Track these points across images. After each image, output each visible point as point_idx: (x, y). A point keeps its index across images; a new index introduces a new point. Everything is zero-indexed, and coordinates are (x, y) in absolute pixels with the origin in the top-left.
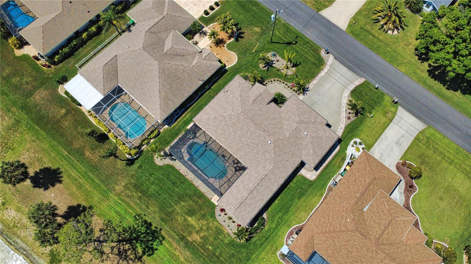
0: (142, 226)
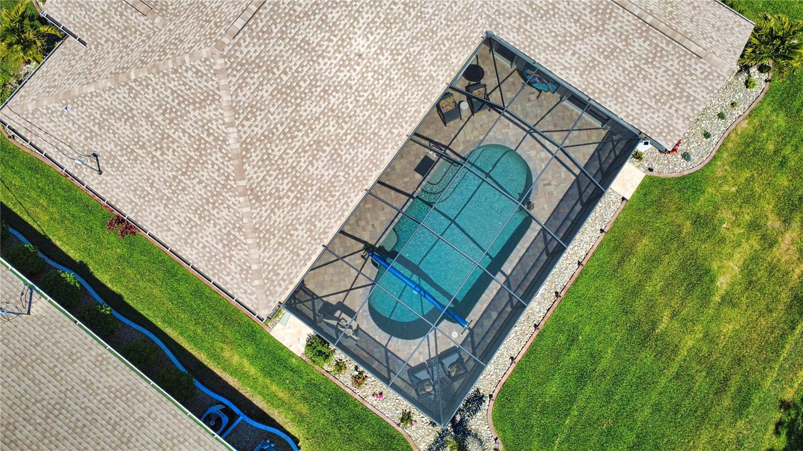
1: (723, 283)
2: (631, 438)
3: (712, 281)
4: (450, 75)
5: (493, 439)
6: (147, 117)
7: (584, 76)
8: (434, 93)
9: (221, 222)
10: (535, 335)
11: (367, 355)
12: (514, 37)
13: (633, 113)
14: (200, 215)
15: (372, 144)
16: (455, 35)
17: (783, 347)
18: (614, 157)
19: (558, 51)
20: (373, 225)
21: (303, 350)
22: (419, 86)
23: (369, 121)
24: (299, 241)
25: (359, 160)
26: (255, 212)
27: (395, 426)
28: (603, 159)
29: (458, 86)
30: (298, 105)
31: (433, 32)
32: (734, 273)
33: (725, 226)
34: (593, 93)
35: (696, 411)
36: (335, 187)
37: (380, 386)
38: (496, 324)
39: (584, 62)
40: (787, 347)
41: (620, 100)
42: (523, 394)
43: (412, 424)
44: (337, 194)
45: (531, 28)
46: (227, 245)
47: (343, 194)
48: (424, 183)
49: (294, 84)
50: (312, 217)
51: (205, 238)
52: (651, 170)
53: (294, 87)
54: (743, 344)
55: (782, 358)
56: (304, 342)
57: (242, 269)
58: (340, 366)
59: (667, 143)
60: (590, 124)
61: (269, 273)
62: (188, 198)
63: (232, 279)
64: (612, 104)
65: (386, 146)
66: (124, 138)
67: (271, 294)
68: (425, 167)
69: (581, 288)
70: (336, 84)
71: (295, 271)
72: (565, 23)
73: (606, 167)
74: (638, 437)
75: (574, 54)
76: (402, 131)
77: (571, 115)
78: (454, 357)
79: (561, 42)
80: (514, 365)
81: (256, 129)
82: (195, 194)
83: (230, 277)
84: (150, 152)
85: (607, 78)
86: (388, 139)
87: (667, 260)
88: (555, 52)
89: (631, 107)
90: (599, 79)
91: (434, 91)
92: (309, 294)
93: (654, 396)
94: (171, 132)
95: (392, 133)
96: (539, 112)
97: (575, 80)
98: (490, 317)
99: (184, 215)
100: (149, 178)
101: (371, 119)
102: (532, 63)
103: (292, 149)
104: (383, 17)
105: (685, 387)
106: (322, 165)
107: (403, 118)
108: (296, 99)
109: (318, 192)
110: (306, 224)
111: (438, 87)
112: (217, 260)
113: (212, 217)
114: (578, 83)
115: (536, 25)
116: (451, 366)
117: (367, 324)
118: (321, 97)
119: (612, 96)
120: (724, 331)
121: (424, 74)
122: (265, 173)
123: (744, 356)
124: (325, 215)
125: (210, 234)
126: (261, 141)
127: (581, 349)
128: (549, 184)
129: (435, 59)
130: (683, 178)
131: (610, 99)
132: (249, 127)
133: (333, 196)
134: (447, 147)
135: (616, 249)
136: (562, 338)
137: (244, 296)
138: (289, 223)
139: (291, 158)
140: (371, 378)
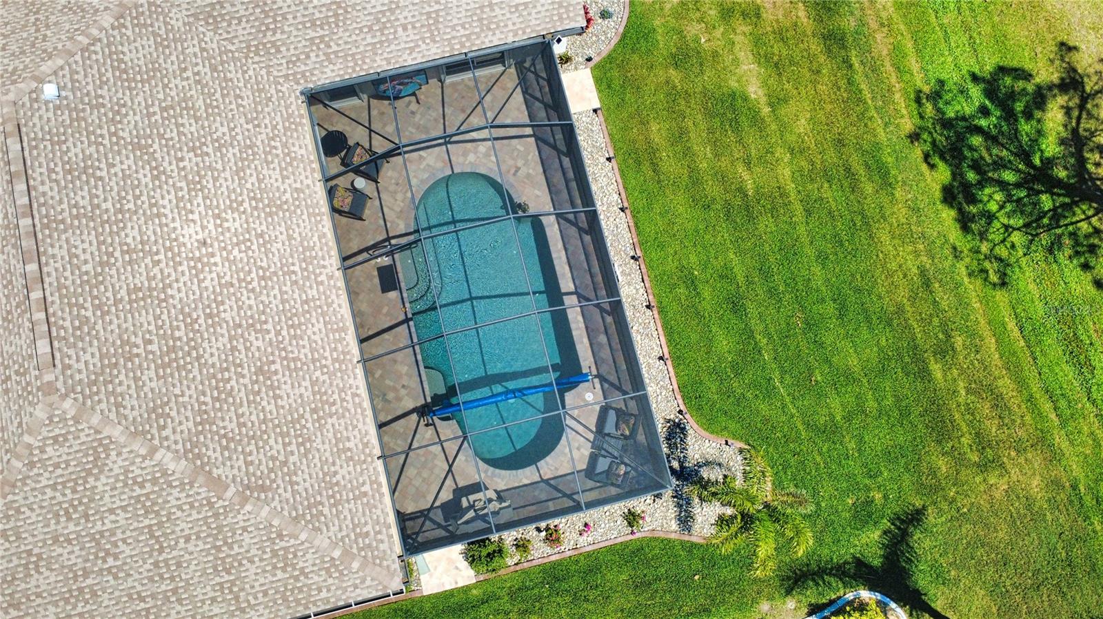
0: (990, 217)
1: (755, 91)
2: (830, 308)
3: (746, 99)
4: (313, 170)
5: (724, 446)
6: (56, 540)
7: (438, 39)
8: (317, 203)
9: (253, 552)
10: (656, 316)
11: (534, 508)
12: (333, 71)
13: (518, 26)
14: (225, 569)
15: (314, 314)
16: (274, 127)
17: (860, 92)
18: (545, 83)
19: (387, 40)
20: (403, 386)
21: (472, 573)
22: (295, 212)
23: (286, 296)
24: (350, 482)
25: (320, 342)
26: (276, 503)
27: (631, 537)
28: (538, 95)
29: (334, 171)
30: (198, 358)
31: (250, 147)
32: (755, 73)
33: (703, 40)
34: (463, 46)
35: (855, 225)
36: (326, 393)
37: (577, 519)
38: (613, 344)
39: (422, 26)
40: (863, 86)
41: (493, 26)
42: (705, 378)
43: (643, 518)
44: (336, 396)
45: (338, 45)
46: (286, 565)
47: (342, 390)
48: (405, 295)
49: (171, 343)
50: (336, 445)
51: (256, 584)
52: (589, 59)
53: (174, 346)
54: (827, 125)
55: (870, 102)
56: (463, 564)
57: (327, 570)
58: (521, 546)
59: (576, 21)
60: (492, 75)
61: (357, 544)
62: (192, 567)
63: (329, 590)
64: (490, 38)
65: (330, 300)
66: (55, 588)
67: (382, 559)
68: (388, 280)
69: (649, 229)
70: (213, 297)
71: (379, 512)
72: (365, 8)
73: (548, 99)
74: (834, 301)
75: (405, 29)
76: (328, 270)
77: (466, 85)
78: (612, 416)
79: (381, 30)
80: (669, 363)
81: (184, 427)
82: (196, 555)
83: (324, 590)
84: (101, 570)
85: (459, 19)
86: (324, 293)
87: (690, 124)
88: (386, 44)
89: (510, 23)
90: (453, 28)
91: (315, 201)
92: (418, 517)
93: (810, 251)
94: (99, 526)
95: (322, 283)
96: (434, 114)
97: (434, 50)
98: (600, 345)
99: (209, 588)
100: (130, 596)
101: (286, 293)
102: (376, 77)
103: (241, 405)
104: (183, 184)
105: (824, 213)
106: (288, 387)
107: (315, 258)
108: (189, 354)
109: (315, 416)
110: (339, 457)
111: (315, 193)
112: (292, 591)
113: (240, 557)
114: (439, 51)
115: (340, 38)
116: (617, 427)
117: (503, 479)
118: (212, 326)
119: (482, 30)
120: (802, 130)
121: (288, 195)
122: (242, 457)
123: (839, 134)
124: (346, 429)
125: (256, 574)
126: (201, 432)
127: (707, 282)
128: (518, 169)
129: (281, 170)
130: (624, 36)
131: (483, 35)
132: (174, 432)
133: (334, 404)
134: (388, 239)
135: (638, 163)
136: (682, 291)
137: (358, 591)
138: (321, 475)
139: (251, 414)
140: (560, 522)
